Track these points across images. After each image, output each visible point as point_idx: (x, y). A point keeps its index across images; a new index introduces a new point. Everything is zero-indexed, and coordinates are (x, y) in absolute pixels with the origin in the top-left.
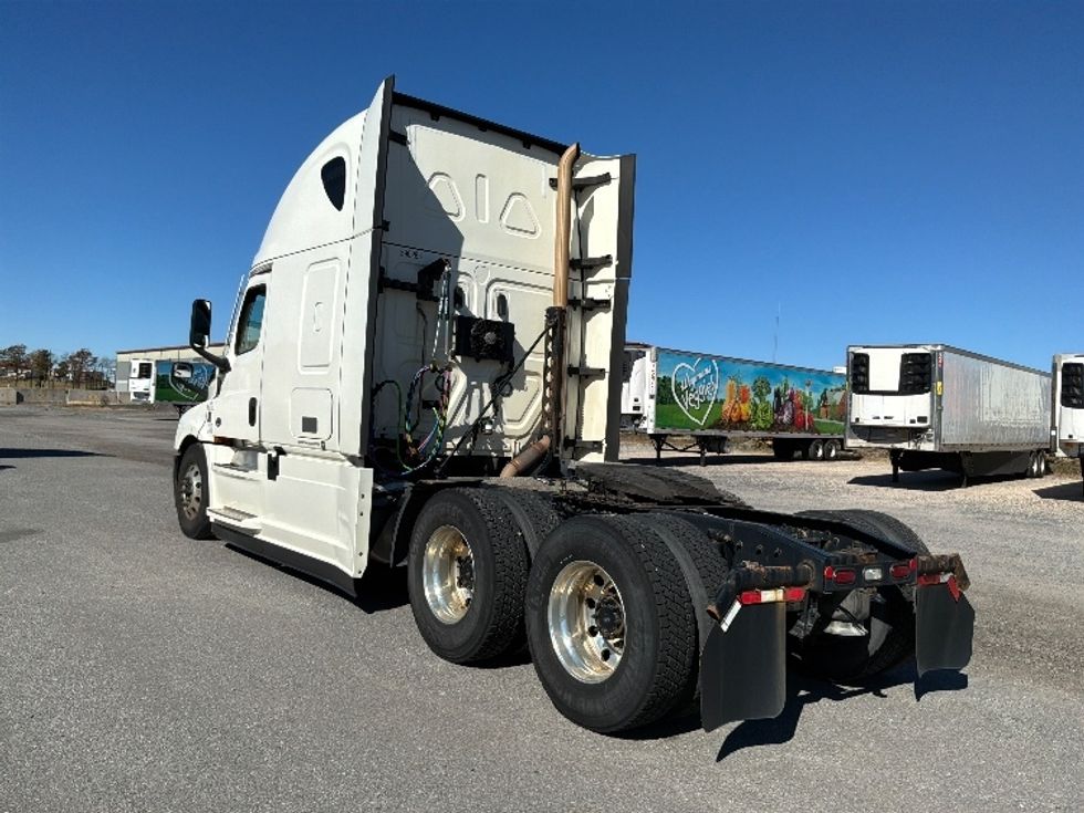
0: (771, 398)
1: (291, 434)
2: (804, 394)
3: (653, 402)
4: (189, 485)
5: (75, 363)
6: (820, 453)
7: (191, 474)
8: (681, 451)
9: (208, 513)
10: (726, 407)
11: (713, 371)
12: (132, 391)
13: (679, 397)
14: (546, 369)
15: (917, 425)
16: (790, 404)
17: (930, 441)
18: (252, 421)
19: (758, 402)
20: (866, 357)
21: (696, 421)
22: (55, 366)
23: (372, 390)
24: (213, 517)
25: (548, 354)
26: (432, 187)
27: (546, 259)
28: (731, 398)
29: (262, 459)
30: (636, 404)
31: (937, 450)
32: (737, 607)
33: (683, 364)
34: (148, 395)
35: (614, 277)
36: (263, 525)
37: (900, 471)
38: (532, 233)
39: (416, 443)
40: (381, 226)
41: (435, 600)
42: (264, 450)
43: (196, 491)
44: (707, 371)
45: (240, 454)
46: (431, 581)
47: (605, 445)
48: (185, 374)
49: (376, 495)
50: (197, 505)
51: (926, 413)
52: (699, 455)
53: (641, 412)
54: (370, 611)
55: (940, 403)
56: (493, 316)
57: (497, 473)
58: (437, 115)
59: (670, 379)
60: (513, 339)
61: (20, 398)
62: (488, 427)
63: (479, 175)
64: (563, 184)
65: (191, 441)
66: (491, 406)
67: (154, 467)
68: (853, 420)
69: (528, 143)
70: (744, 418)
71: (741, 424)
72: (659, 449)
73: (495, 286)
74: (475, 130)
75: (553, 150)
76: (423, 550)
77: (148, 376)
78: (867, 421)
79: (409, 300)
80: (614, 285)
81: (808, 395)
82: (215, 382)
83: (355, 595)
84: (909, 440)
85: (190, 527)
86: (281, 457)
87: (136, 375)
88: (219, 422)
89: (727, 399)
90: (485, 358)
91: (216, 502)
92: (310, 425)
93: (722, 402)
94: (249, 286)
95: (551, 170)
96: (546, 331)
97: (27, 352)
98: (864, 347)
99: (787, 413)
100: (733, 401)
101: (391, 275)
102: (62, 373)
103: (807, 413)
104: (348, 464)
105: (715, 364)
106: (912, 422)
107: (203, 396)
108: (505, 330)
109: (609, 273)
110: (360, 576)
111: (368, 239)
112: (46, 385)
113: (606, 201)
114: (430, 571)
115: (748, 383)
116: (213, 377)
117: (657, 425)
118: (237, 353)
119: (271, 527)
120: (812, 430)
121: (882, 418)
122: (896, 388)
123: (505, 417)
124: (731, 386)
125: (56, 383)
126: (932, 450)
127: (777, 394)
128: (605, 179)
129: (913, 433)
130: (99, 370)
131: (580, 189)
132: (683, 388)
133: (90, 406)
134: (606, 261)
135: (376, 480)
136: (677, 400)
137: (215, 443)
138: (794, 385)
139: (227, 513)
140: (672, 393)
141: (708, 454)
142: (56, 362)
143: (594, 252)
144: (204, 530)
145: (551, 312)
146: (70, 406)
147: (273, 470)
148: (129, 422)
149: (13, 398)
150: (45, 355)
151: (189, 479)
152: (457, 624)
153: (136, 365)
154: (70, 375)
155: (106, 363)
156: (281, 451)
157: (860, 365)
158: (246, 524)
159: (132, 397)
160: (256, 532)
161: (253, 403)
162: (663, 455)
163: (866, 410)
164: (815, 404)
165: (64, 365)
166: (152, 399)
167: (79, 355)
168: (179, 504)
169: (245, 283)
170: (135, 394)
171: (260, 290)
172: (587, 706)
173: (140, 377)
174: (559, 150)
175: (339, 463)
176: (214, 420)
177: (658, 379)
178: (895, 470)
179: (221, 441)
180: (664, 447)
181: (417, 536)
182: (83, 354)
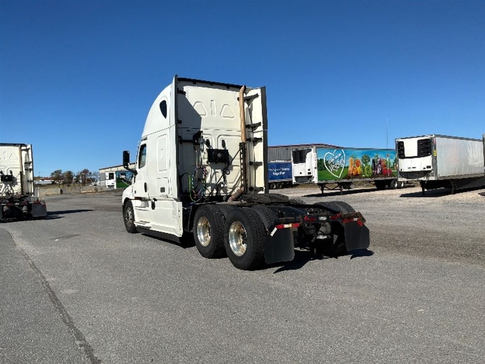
0: (370, 163)
1: (158, 194)
2: (386, 161)
3: (316, 170)
4: (128, 215)
5: (82, 175)
6: (396, 185)
7: (128, 211)
8: (332, 190)
9: (135, 223)
10: (350, 169)
11: (342, 154)
12: (107, 185)
13: (328, 167)
14: (241, 164)
15: (427, 169)
16: (380, 165)
17: (433, 176)
18: (146, 191)
19: (364, 166)
20: (403, 142)
21: (336, 176)
22: (74, 178)
23: (180, 178)
24: (136, 224)
25: (241, 159)
26: (195, 108)
27: (237, 126)
28: (352, 165)
29: (150, 203)
30: (309, 171)
31: (436, 179)
32: (275, 229)
33: (328, 153)
34: (113, 186)
35: (262, 130)
36: (152, 225)
37: (426, 190)
38: (233, 117)
39: (197, 193)
40: (178, 122)
41: (201, 239)
42: (150, 200)
43: (130, 217)
44: (340, 155)
45: (143, 202)
46: (200, 234)
47: (264, 188)
48: (123, 177)
49: (184, 211)
50: (131, 221)
51: (430, 164)
52: (339, 191)
53: (311, 175)
54: (185, 247)
55: (436, 159)
56: (221, 148)
57: (226, 201)
58: (195, 82)
59: (323, 160)
60: (228, 154)
61: (61, 191)
62: (222, 185)
63: (212, 101)
64: (241, 100)
65: (127, 200)
66: (222, 177)
67: (117, 213)
68: (400, 170)
69: (228, 87)
70: (359, 173)
71: (357, 176)
72: (322, 190)
73: (220, 137)
74: (209, 85)
75: (237, 87)
76: (197, 225)
77: (113, 178)
78: (406, 170)
79: (191, 146)
80: (262, 132)
81: (388, 160)
82: (133, 178)
83: (180, 243)
84: (424, 176)
85: (129, 229)
86: (155, 202)
87: (108, 178)
88: (135, 192)
89: (350, 166)
90: (219, 162)
91: (137, 219)
92: (163, 190)
93: (348, 167)
94: (141, 144)
95: (237, 94)
96: (240, 150)
97: (62, 172)
98: (402, 139)
99: (378, 169)
100: (353, 166)
101: (184, 138)
102: (77, 181)
103: (388, 168)
104: (175, 201)
105: (343, 151)
106: (424, 168)
107: (130, 183)
108: (225, 153)
109: (260, 128)
110: (181, 236)
111: (174, 128)
112: (72, 185)
113: (257, 104)
114: (200, 231)
115: (359, 158)
116: (132, 177)
117: (319, 180)
118: (139, 168)
119: (155, 225)
120: (391, 175)
121: (412, 168)
122: (416, 155)
123: (228, 182)
124: (352, 160)
125: (75, 184)
126: (434, 179)
127: (374, 161)
128: (257, 96)
129: (425, 173)
130: (92, 177)
131: (249, 100)
132: (329, 163)
133: (91, 193)
134: (259, 124)
135: (183, 206)
136: (327, 168)
137: (135, 199)
138: (381, 157)
139: (141, 222)
140: (324, 165)
141: (344, 190)
142: (74, 176)
143: (255, 121)
144: (134, 230)
145: (241, 144)
146: (83, 193)
147: (153, 206)
148: (107, 198)
149: (59, 192)
150: (70, 173)
151: (128, 213)
152: (207, 246)
153: (107, 174)
154: (81, 181)
155: (95, 174)
156: (155, 200)
157: (400, 146)
158: (147, 225)
159: (107, 187)
160: (150, 227)
161: (145, 184)
162: (325, 192)
163: (405, 165)
164: (392, 164)
165: (78, 177)
166: (115, 187)
167: (84, 172)
168: (126, 222)
169: (139, 144)
170: (108, 186)
171: (144, 146)
172: (240, 262)
173: (110, 179)
174: (240, 87)
175: (172, 202)
176: (134, 192)
177: (318, 160)
178: (423, 190)
179: (137, 198)
180: (325, 189)
181: (195, 221)
182: (86, 171)
